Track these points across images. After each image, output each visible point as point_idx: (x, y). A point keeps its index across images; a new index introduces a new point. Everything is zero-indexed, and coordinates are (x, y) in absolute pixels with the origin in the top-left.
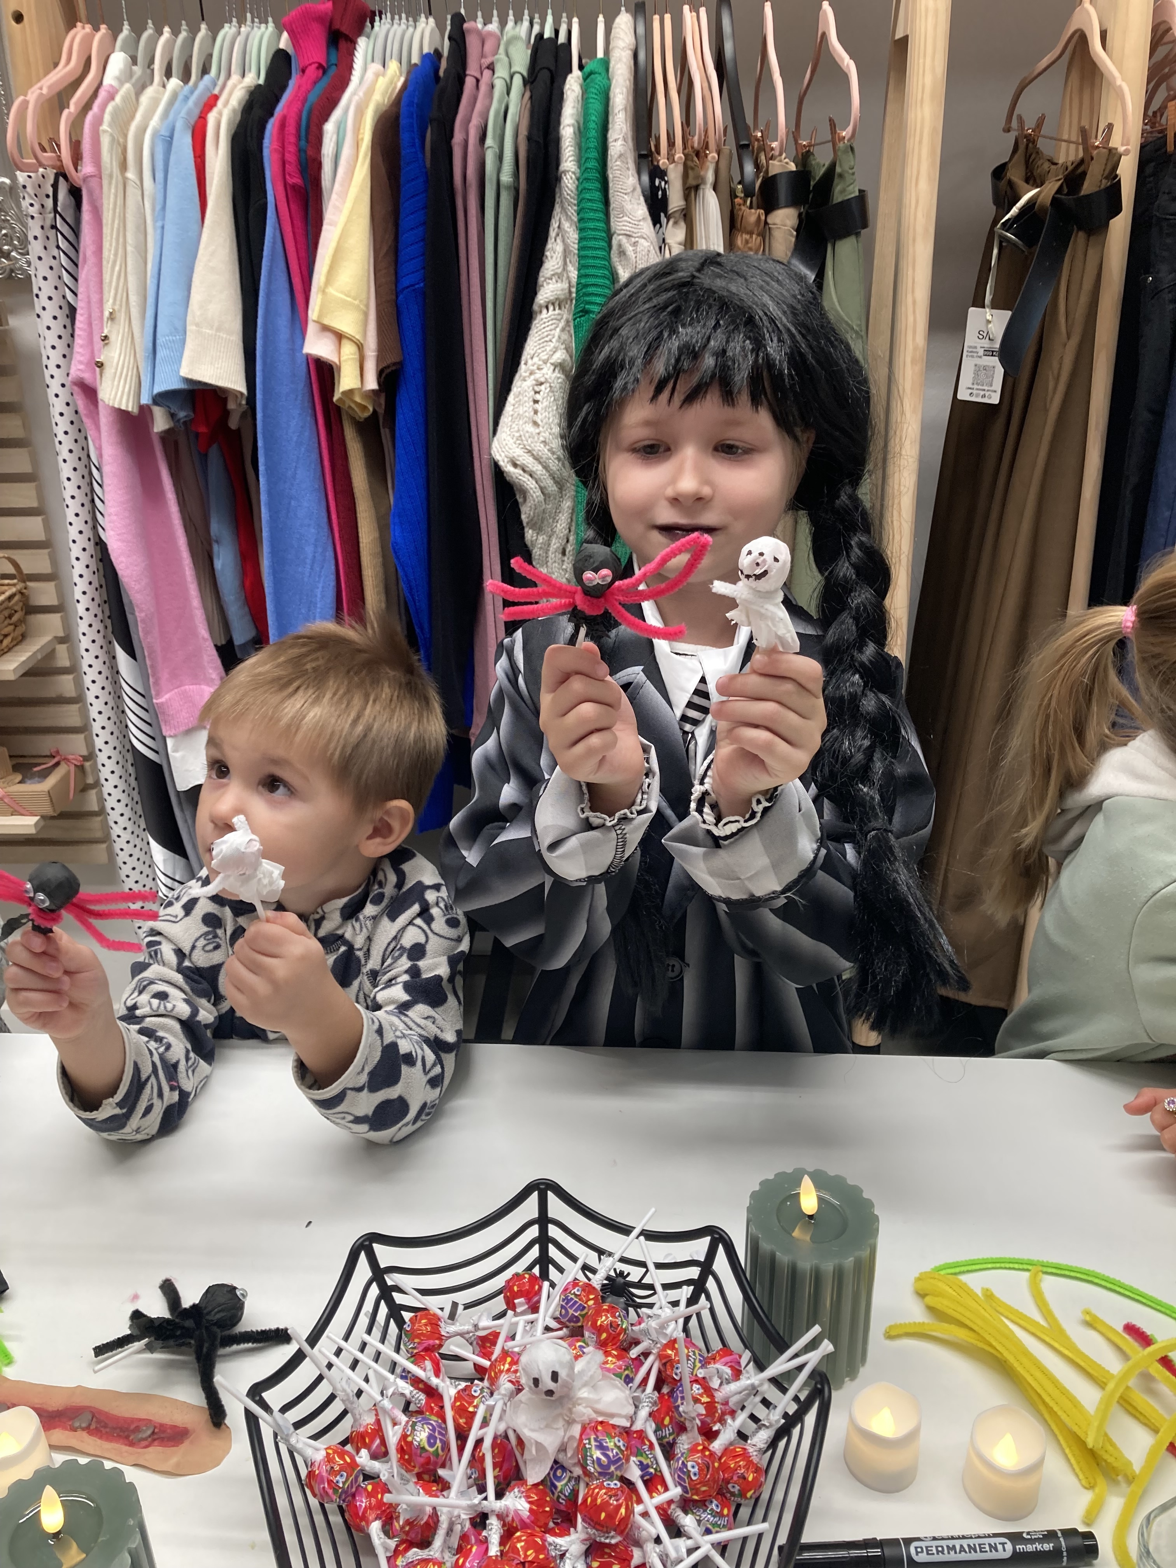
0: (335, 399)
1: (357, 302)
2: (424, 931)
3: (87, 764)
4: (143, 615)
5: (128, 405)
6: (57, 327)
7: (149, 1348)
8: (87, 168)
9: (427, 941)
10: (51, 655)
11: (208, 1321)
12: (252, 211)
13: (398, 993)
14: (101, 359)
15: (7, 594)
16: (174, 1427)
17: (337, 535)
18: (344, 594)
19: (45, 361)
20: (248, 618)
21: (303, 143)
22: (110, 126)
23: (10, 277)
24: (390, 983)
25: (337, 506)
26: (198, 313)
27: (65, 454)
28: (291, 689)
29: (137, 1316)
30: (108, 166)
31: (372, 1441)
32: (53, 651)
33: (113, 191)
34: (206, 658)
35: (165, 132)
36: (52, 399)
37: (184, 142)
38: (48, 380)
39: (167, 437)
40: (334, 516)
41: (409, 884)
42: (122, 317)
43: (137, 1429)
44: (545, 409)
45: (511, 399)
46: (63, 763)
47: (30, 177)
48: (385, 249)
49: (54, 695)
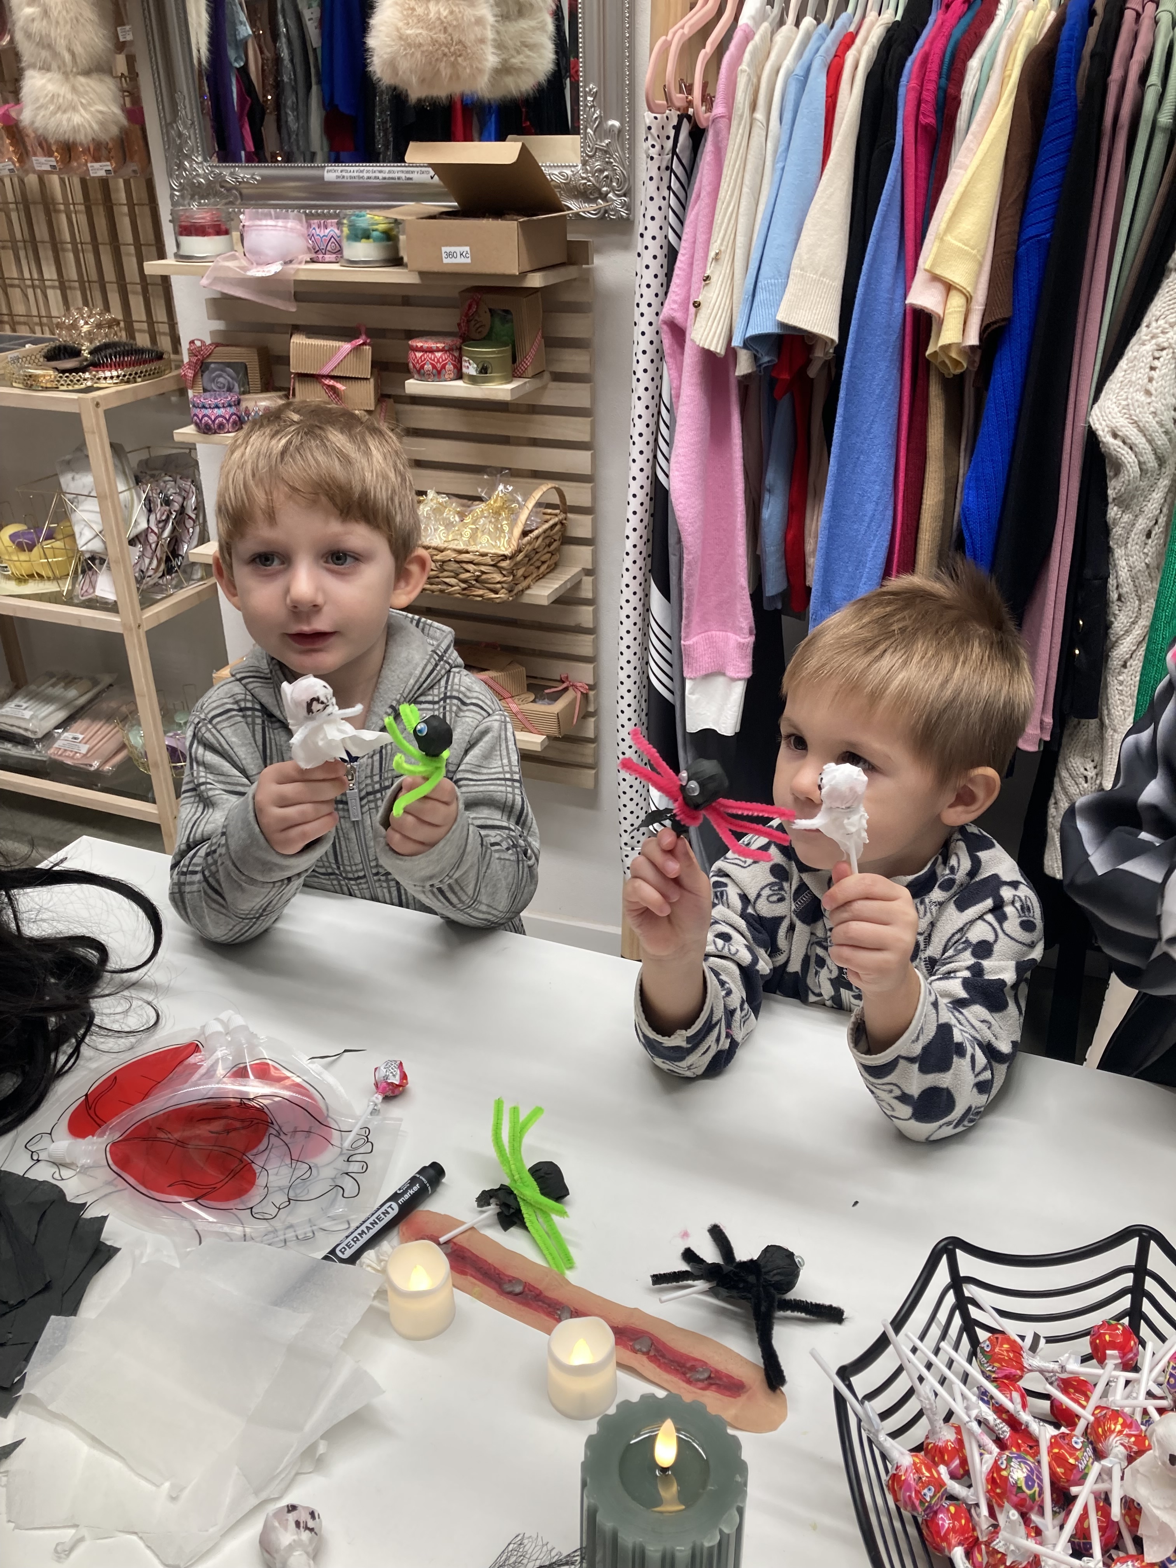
0: (928, 353)
1: (974, 252)
2: (994, 929)
3: (591, 693)
4: (691, 557)
5: (717, 347)
6: (655, 267)
7: (712, 1292)
8: (719, 109)
9: (996, 941)
10: (577, 585)
11: (766, 1281)
12: (876, 152)
13: (956, 987)
14: (699, 299)
15: (551, 523)
16: (729, 1377)
17: (901, 494)
18: (896, 556)
19: (637, 299)
20: (783, 571)
21: (943, 81)
22: (749, 66)
23: (603, 218)
24: (947, 975)
25: (907, 464)
26: (805, 257)
27: (641, 392)
28: (877, 653)
29: (689, 1255)
30: (741, 106)
31: (951, 1459)
32: (580, 582)
33: (741, 131)
34: (739, 607)
35: (799, 71)
36: (637, 336)
37: (819, 81)
38: (637, 317)
39: (745, 383)
40: (902, 475)
41: (984, 874)
42: (726, 258)
43: (693, 1369)
44: (1163, 377)
45: (1123, 364)
46: (571, 689)
47: (656, 118)
48: (1015, 194)
49: (572, 624)
